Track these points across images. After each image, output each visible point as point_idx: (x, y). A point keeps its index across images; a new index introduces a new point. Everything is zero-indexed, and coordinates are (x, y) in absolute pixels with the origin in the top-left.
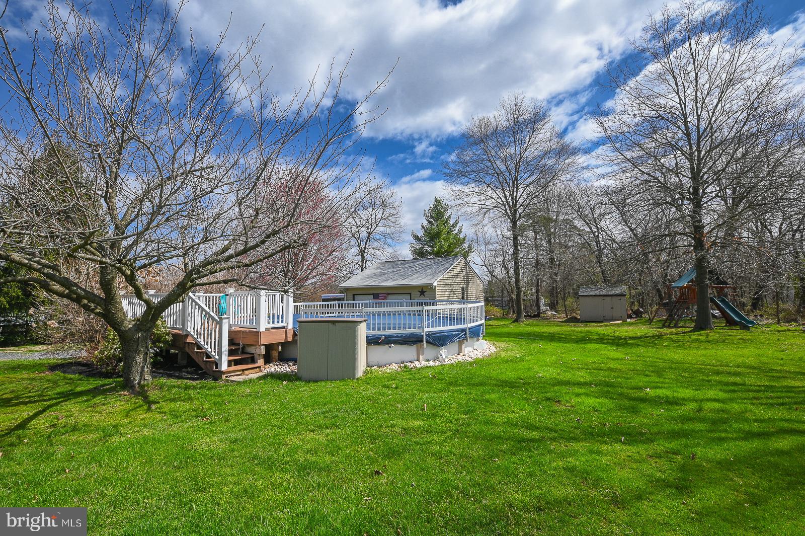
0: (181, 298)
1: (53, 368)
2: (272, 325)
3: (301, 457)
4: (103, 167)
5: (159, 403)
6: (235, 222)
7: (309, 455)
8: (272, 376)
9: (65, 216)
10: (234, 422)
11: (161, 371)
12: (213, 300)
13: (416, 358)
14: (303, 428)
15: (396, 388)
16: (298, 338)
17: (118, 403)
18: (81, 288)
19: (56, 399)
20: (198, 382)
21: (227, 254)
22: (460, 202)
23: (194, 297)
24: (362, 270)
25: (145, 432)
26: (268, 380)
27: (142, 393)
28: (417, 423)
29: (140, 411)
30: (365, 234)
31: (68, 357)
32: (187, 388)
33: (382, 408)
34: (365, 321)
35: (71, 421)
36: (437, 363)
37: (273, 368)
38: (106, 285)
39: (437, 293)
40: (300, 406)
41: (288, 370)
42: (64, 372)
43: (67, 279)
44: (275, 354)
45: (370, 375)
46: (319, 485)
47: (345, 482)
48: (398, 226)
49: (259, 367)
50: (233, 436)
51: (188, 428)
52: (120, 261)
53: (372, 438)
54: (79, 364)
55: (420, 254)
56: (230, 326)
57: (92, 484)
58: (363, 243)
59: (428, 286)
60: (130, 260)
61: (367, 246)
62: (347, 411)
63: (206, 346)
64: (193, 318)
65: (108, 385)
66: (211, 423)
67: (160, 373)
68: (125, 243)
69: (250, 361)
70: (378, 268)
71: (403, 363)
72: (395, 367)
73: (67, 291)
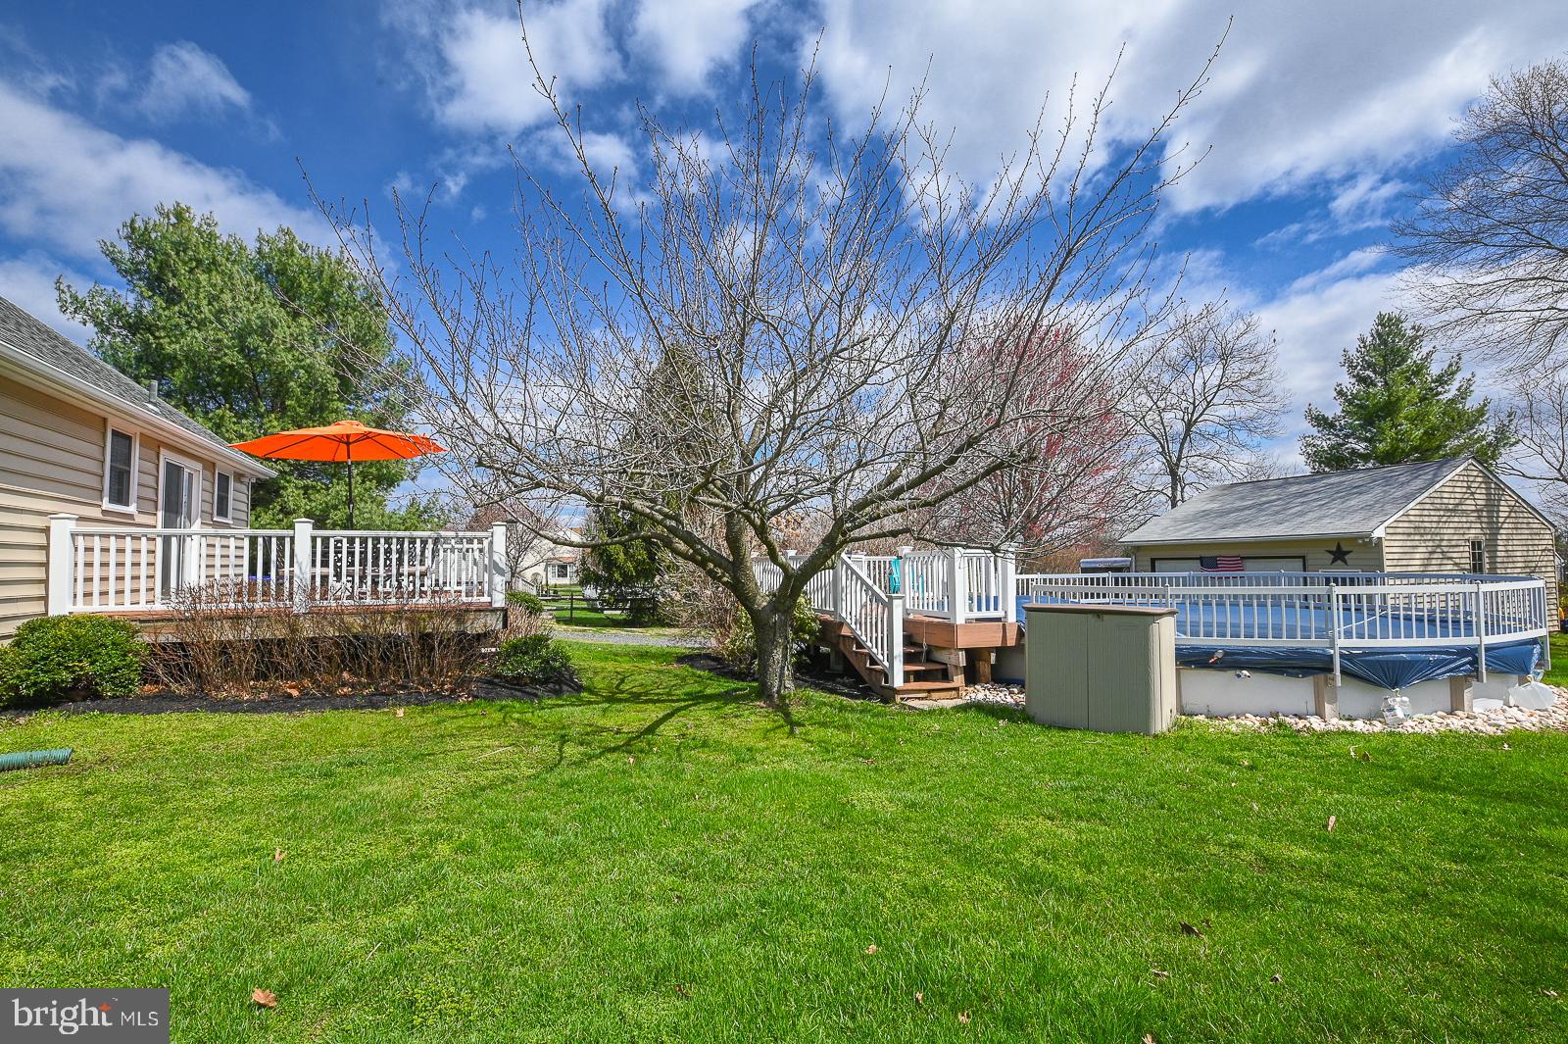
0: (829, 562)
1: (681, 659)
2: (977, 614)
3: (1025, 858)
4: (723, 368)
5: (804, 725)
6: (905, 431)
7: (1040, 860)
8: (979, 707)
9: (685, 446)
10: (910, 773)
11: (807, 678)
12: (880, 566)
13: (1312, 708)
14: (1031, 809)
15: (1251, 768)
16: (1026, 641)
17: (753, 717)
18: (706, 547)
19: (685, 700)
20: (858, 702)
21: (896, 485)
22: (1460, 313)
23: (847, 560)
24: (1174, 505)
25: (786, 765)
26: (972, 713)
27: (782, 707)
28: (1300, 853)
29: (779, 734)
30: (1180, 427)
31: (697, 646)
32: (842, 708)
33: (1208, 804)
34: (1172, 613)
35: (700, 733)
36: (1378, 727)
37: (980, 693)
38: (734, 541)
39: (1386, 556)
40: (1028, 769)
41: (1009, 699)
42: (692, 666)
43: (690, 534)
44: (984, 669)
45: (1185, 732)
46: (1057, 916)
47: (1112, 926)
48: (1266, 399)
49: (956, 689)
50: (909, 796)
51: (843, 770)
52: (746, 505)
53: (1180, 859)
54: (708, 656)
55: (1335, 461)
56: (906, 612)
57: (723, 821)
58: (1174, 447)
59: (1356, 539)
60: (759, 501)
61: (1185, 451)
62: (1126, 795)
63: (869, 644)
64: (849, 596)
65: (741, 690)
66: (876, 769)
67: (806, 681)
68: (753, 478)
69: (940, 676)
70: (1213, 499)
71: (1275, 715)
72: (1252, 722)
73: (691, 551)
